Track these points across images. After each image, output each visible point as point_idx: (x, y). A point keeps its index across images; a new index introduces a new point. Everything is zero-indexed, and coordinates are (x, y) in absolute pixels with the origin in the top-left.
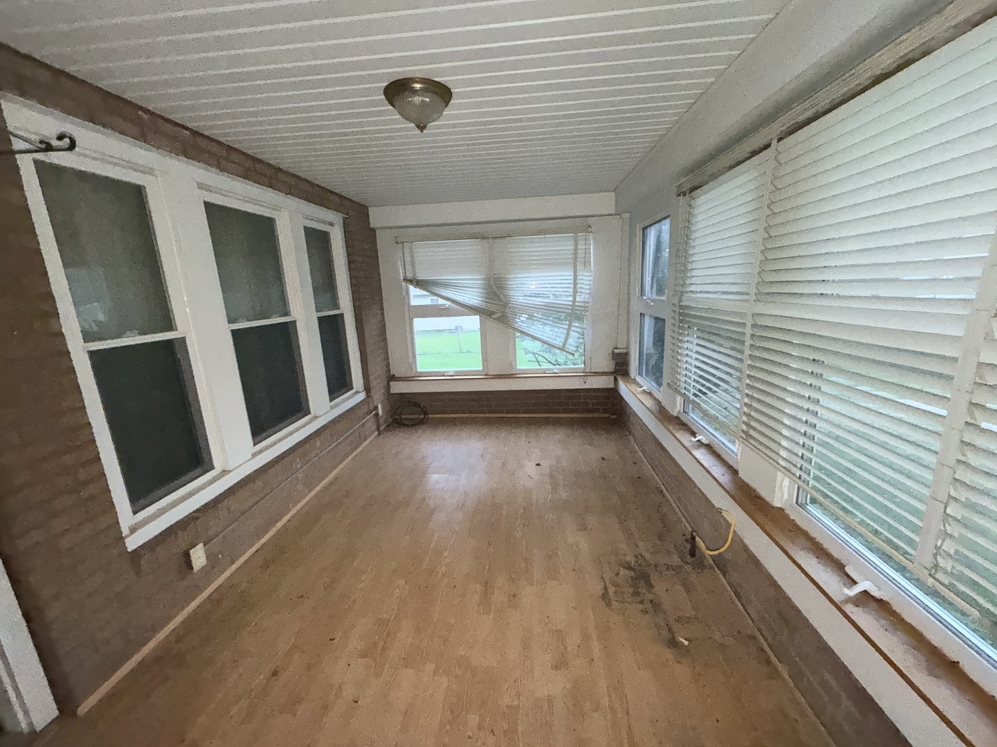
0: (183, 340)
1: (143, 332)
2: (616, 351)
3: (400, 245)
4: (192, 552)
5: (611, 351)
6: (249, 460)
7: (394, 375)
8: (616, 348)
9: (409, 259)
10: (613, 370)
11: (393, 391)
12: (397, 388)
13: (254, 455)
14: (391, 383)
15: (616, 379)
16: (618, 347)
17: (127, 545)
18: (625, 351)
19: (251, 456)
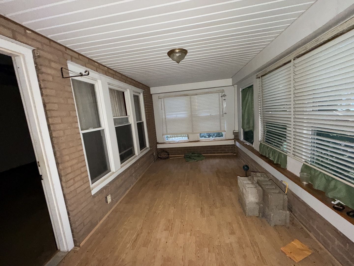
0: (103, 130)
1: (94, 128)
2: (234, 131)
3: (160, 99)
4: (107, 197)
5: (232, 132)
6: (120, 169)
7: (158, 142)
8: (235, 131)
9: (163, 104)
10: (234, 138)
11: (158, 147)
12: (159, 146)
13: (121, 167)
14: (157, 145)
15: (235, 141)
16: (235, 130)
17: (92, 193)
18: (238, 131)
19: (120, 168)
